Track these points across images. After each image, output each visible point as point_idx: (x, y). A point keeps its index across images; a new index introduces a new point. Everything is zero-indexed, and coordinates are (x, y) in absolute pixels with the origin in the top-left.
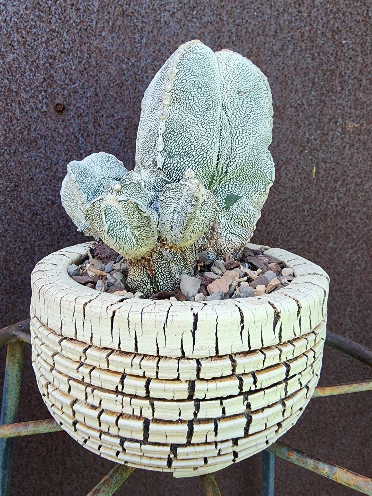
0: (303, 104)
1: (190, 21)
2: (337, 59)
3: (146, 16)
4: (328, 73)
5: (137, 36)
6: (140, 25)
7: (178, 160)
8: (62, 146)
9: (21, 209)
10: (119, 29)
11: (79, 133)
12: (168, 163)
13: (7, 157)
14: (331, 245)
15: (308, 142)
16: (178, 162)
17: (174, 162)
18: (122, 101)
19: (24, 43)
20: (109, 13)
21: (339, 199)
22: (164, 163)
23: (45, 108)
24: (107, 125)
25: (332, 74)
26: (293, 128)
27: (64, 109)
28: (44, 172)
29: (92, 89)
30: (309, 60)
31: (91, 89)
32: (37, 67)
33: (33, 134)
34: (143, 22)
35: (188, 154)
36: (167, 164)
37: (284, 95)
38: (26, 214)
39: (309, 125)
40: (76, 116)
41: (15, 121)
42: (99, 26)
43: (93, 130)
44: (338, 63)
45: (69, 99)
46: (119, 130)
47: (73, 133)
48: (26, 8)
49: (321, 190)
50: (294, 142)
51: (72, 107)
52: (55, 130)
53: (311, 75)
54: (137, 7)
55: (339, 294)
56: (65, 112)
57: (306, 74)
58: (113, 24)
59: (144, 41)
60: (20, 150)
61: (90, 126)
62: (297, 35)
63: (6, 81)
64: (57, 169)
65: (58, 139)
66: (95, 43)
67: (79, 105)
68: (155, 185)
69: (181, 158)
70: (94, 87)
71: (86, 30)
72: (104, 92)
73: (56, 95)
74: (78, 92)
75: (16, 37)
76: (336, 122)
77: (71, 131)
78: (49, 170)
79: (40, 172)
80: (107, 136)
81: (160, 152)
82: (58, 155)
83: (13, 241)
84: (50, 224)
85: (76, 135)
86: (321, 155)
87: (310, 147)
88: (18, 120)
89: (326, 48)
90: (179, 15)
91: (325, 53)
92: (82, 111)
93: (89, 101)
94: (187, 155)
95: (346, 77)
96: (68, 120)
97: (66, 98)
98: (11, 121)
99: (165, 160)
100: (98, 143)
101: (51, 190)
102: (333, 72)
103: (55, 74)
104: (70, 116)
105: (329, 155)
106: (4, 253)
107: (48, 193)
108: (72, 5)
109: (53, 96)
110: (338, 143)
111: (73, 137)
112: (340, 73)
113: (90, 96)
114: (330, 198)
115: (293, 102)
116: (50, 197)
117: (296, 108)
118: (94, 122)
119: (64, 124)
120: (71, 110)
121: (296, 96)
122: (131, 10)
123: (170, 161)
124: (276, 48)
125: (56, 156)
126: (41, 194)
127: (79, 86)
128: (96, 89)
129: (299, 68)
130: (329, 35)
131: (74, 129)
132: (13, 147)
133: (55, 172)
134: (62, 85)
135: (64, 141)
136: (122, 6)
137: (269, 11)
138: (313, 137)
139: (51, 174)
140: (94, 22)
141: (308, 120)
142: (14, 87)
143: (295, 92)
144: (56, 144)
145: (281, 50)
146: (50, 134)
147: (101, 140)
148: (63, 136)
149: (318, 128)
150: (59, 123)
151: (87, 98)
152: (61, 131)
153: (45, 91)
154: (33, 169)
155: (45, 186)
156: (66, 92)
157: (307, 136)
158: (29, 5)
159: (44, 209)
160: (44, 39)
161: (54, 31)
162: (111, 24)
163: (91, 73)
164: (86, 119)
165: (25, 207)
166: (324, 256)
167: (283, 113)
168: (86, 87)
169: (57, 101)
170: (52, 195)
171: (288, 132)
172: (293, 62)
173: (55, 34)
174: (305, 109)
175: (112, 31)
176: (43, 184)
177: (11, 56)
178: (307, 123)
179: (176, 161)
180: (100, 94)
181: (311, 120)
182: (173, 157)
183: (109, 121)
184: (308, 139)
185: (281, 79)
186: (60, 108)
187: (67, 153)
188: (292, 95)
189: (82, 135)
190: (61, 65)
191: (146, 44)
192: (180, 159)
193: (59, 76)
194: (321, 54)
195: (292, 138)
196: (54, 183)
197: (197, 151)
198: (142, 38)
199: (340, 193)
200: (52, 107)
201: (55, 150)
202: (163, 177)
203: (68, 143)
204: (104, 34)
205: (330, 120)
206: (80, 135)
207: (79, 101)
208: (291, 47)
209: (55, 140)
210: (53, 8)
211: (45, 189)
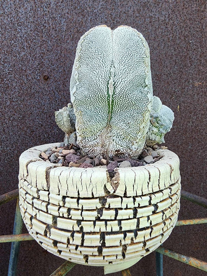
0: (171, 73)
2: (188, 50)
4: (183, 57)
8: (47, 96)
9: (25, 129)
11: (55, 90)
13: (20, 102)
15: (174, 93)
19: (30, 47)
20: (71, 31)
21: (192, 122)
23: (39, 78)
25: (185, 58)
26: (166, 86)
27: (48, 78)
29: (62, 68)
30: (173, 51)
32: (36, 58)
33: (33, 91)
37: (160, 69)
38: (28, 131)
39: (174, 84)
40: (54, 81)
41: (24, 85)
42: (66, 38)
43: (62, 88)
44: (188, 52)
45: (51, 73)
47: (52, 90)
48: (31, 31)
49: (183, 118)
50: (167, 92)
51: (52, 77)
52: (43, 89)
53: (174, 58)
54: (84, 28)
55: (196, 175)
56: (48, 80)
57: (171, 58)
58: (73, 37)
60: (26, 99)
61: (61, 86)
62: (166, 39)
63: (20, 65)
65: (45, 93)
66: (64, 46)
67: (56, 76)
71: (60, 40)
72: (68, 69)
74: (55, 70)
75: (26, 44)
76: (189, 82)
77: (52, 88)
78: (40, 109)
79: (36, 110)
82: (45, 101)
83: (21, 145)
84: (40, 136)
86: (182, 99)
87: (175, 95)
88: (25, 84)
89: (181, 45)
91: (181, 48)
92: (57, 79)
93: (60, 74)
95: (193, 59)
96: (50, 83)
97: (49, 73)
98: (22, 85)
101: (41, 119)
102: (185, 57)
103: (44, 61)
105: (186, 99)
106: (16, 152)
108: (53, 28)
109: (43, 72)
110: (191, 92)
111: (52, 92)
112: (190, 57)
113: (61, 72)
114: (188, 122)
115: (165, 72)
116: (40, 122)
117: (167, 75)
118: (63, 84)
119: (48, 85)
120: (52, 79)
121: (167, 69)
122: (82, 30)
124: (155, 46)
126: (36, 121)
127: (55, 66)
128: (64, 68)
129: (167, 55)
130: (182, 38)
132: (23, 97)
133: (43, 109)
134: (47, 67)
135: (48, 94)
136: (77, 28)
137: (151, 28)
138: (177, 90)
139: (41, 111)
140: (64, 36)
142: (24, 68)
143: (166, 67)
144: (44, 96)
145: (158, 46)
146: (41, 91)
148: (47, 92)
149: (179, 85)
150: (46, 85)
152: (47, 89)
153: (39, 70)
154: (32, 108)
156: (49, 70)
157: (174, 89)
158: (32, 29)
159: (37, 129)
160: (39, 45)
161: (44, 41)
163: (62, 60)
164: (59, 83)
165: (28, 128)
166: (186, 154)
167: (160, 78)
168: (59, 67)
169: (45, 74)
171: (164, 87)
172: (164, 52)
173: (44, 42)
174: (172, 76)
175: (72, 40)
176: (37, 116)
177: (23, 53)
178: (173, 83)
181: (175, 81)
184: (174, 91)
185: (159, 60)
186: (46, 77)
187: (49, 100)
188: (164, 69)
189: (57, 91)
190: (47, 57)
193: (46, 62)
194: (179, 48)
196: (43, 115)
199: (193, 119)
200: (42, 77)
201: (43, 98)
203: (50, 95)
204: (68, 41)
205: (186, 81)
207: (56, 74)
208: (163, 45)
209: (43, 94)
210: (44, 30)
211: (38, 119)
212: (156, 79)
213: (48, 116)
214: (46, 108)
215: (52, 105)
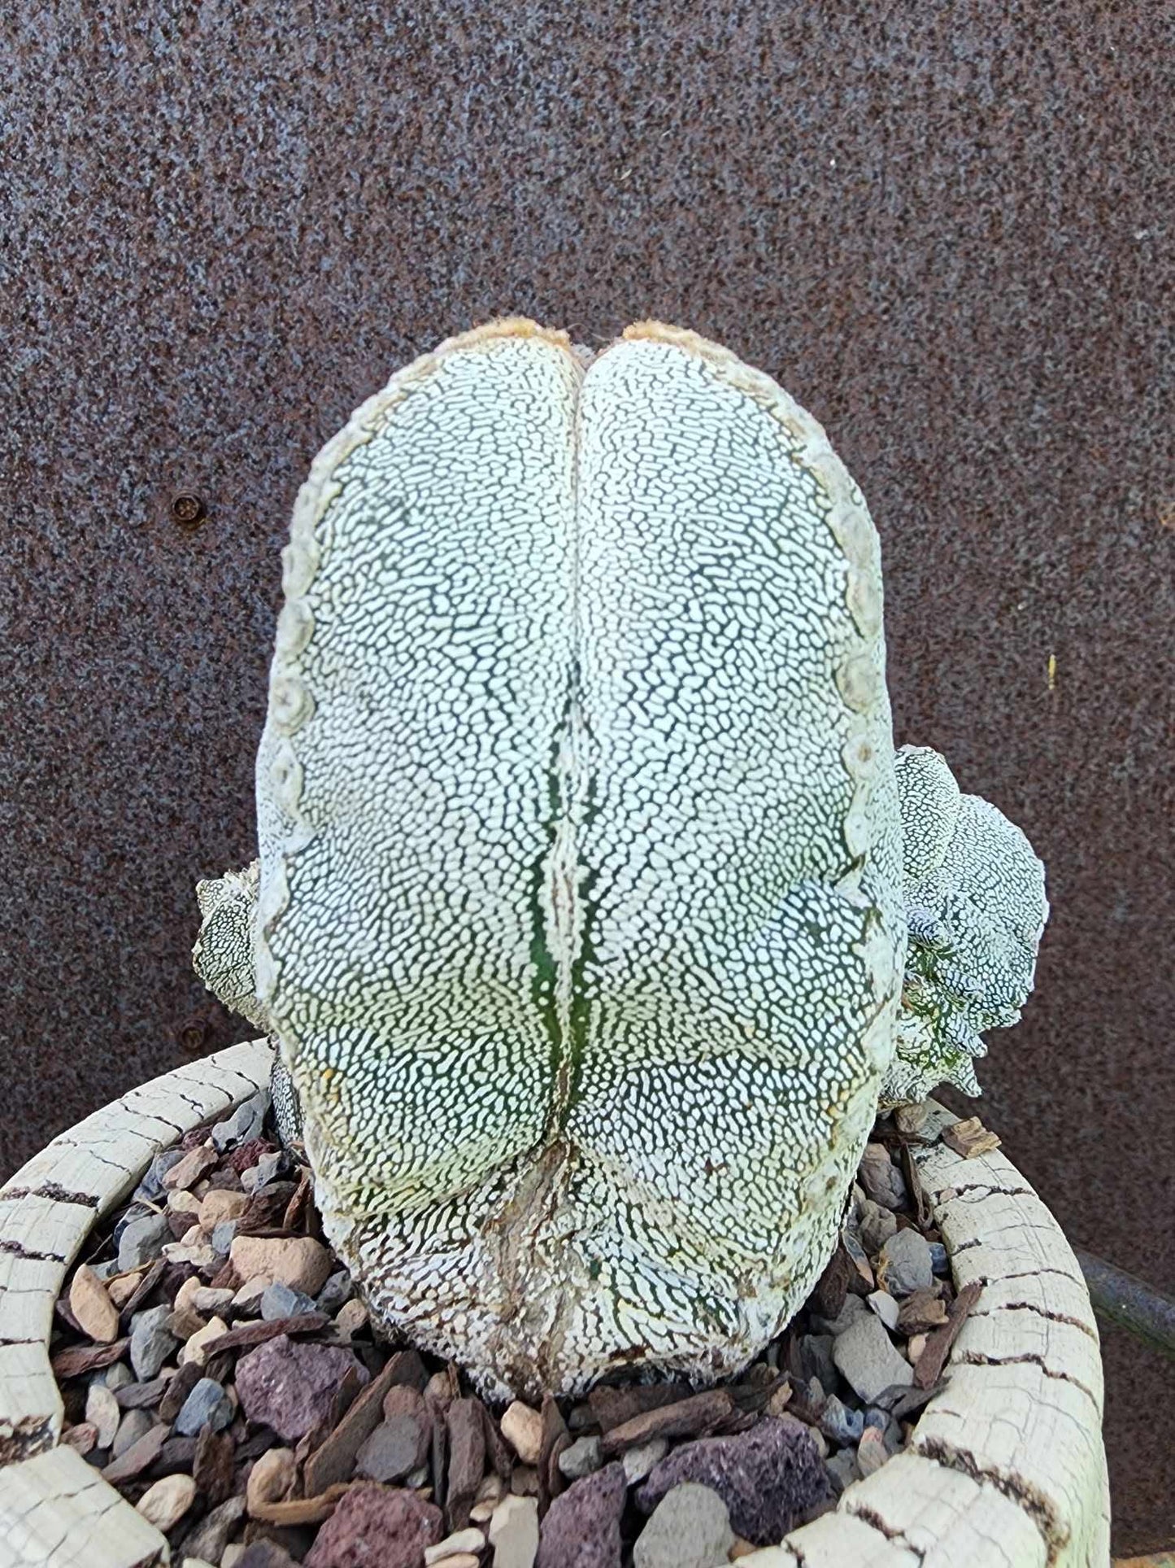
0: (1006, 450)
1: (612, 202)
2: (1118, 293)
3: (464, 196)
4: (1088, 343)
5: (436, 263)
6: (446, 228)
8: (198, 633)
9: (70, 843)
10: (379, 244)
11: (253, 589)
13: (23, 678)
14: (1118, 913)
15: (1027, 576)
19: (69, 311)
20: (341, 194)
21: (1139, 760)
23: (140, 514)
25: (1101, 345)
26: (973, 531)
27: (202, 513)
28: (141, 721)
29: (294, 445)
30: (1021, 303)
31: (290, 443)
32: (113, 383)
33: (105, 601)
34: (455, 217)
37: (939, 424)
38: (87, 858)
39: (1027, 518)
40: (242, 533)
41: (44, 562)
42: (309, 239)
44: (1123, 307)
45: (218, 481)
47: (233, 589)
48: (73, 199)
49: (1079, 733)
50: (977, 576)
51: (227, 507)
52: (174, 584)
53: (1031, 351)
54: (432, 171)
55: (1153, 1078)
56: (205, 524)
57: (1011, 350)
58: (358, 230)
59: (460, 276)
60: (65, 653)
62: (978, 222)
63: (14, 435)
64: (186, 709)
65: (184, 613)
66: (300, 296)
67: (251, 497)
70: (298, 437)
71: (268, 255)
73: (176, 470)
74: (247, 456)
75: (42, 291)
76: (1121, 503)
77: (229, 582)
78: (160, 714)
79: (131, 722)
82: (187, 661)
83: (47, 946)
84: (164, 886)
85: (245, 594)
86: (1073, 615)
87: (1033, 591)
88: (54, 557)
89: (1080, 259)
90: (574, 185)
91: (1076, 278)
92: (261, 517)
93: (282, 483)
95: (1153, 352)
96: (218, 548)
97: (207, 478)
98: (32, 562)
101: (168, 777)
102: (1104, 338)
103: (170, 404)
104: (224, 536)
105: (1100, 614)
106: (19, 988)
107: (157, 786)
108: (222, 178)
109: (165, 475)
110: (1131, 570)
111: (233, 601)
112: (1131, 340)
113: (288, 468)
114: (1110, 757)
115: (968, 446)
116: (165, 800)
117: (981, 463)
119: (205, 560)
120: (227, 516)
121: (980, 424)
122: (414, 181)
124: (905, 272)
125: (180, 666)
126: (135, 792)
127: (248, 435)
128: (304, 442)
129: (986, 332)
130: (1087, 214)
131: (237, 576)
132: (42, 645)
133: (178, 716)
134: (194, 437)
135: (204, 616)
136: (384, 170)
137: (878, 153)
138: (1042, 558)
139: (165, 725)
140: (295, 229)
141: (1023, 502)
142: (39, 454)
143: (977, 412)
144: (179, 629)
145: (925, 274)
146: (159, 598)
148: (200, 601)
149: (1059, 525)
150: (188, 559)
151: (277, 473)
152: (196, 585)
153: (141, 460)
154: (107, 712)
155: (147, 766)
156: (207, 459)
157: (1023, 553)
158: (81, 189)
159: (145, 840)
160: (132, 294)
161: (164, 265)
162: (348, 229)
163: (288, 392)
164: (277, 541)
165: (85, 836)
166: (1095, 955)
167: (937, 483)
168: (271, 439)
169: (180, 491)
170: (171, 794)
171: (958, 545)
172: (967, 313)
173: (167, 276)
174: (1012, 465)
175: (351, 255)
176: (142, 759)
177: (29, 354)
178: (1021, 510)
181: (1035, 500)
184: (1026, 563)
185: (927, 370)
186: (191, 511)
187: (215, 654)
188: (964, 421)
189: (264, 593)
190: (189, 373)
191: (467, 287)
193: (184, 408)
194: (1063, 279)
195: (971, 563)
196: (177, 753)
198: (452, 268)
199: (1146, 739)
200: (162, 508)
201: (177, 646)
203: (219, 622)
204: (326, 263)
205: (1101, 497)
206: (257, 594)
207: (252, 485)
208: (958, 263)
209: (176, 615)
210: (159, 193)
211: (147, 776)
212: (908, 494)
213: (211, 758)
214: (195, 710)
215: (232, 685)
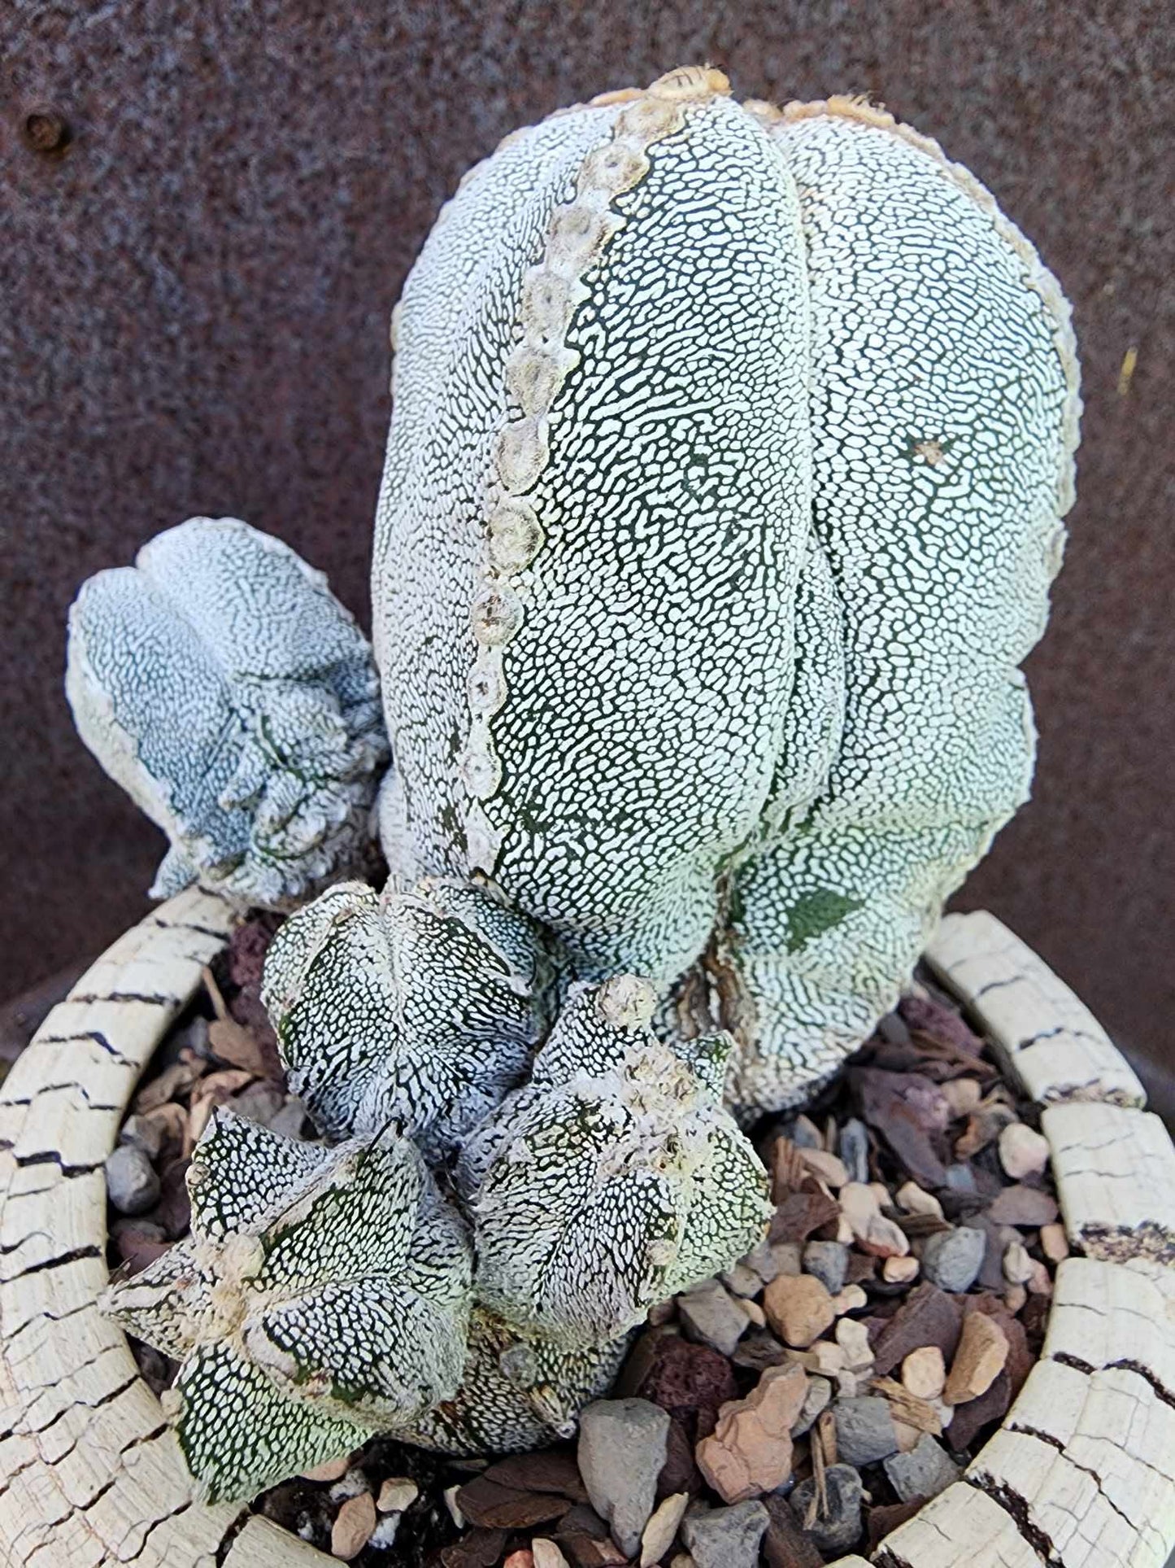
0: (1136, 72)
7: (574, 845)
8: (84, 307)
11: (149, 250)
12: (522, 859)
14: (1137, 637)
15: (1124, 249)
16: (571, 855)
17: (550, 855)
18: (326, 86)
22: (503, 853)
24: (270, 205)
26: (1073, 187)
27: (65, 137)
28: (25, 422)
29: (185, 34)
31: (178, 31)
35: (623, 815)
36: (515, 862)
37: (1058, 30)
39: (1143, 169)
40: (125, 168)
43: (207, 230)
45: (82, 89)
46: (325, 224)
47: (122, 247)
49: (1141, 443)
51: (100, 128)
52: (41, 239)
56: (72, 154)
61: (196, 213)
64: (81, 407)
67: (131, 113)
68: (459, 1018)
69: (585, 833)
70: (190, 22)
72: (241, 42)
73: (21, 70)
74: (119, 50)
77: (115, 237)
78: (48, 413)
80: (274, 258)
81: (482, 804)
82: (74, 345)
85: (139, 255)
87: (1129, 269)
92: (148, 144)
93: (174, 93)
94: (619, 819)
96: (95, 189)
97: (65, 83)
99: (507, 838)
100: (239, 286)
101: (71, 490)
104: (100, 172)
107: (58, 501)
111: (124, 265)
113: (180, 70)
115: (1091, 64)
116: (70, 518)
117: (1100, 91)
118: (212, 194)
119: (78, 207)
120: (101, 142)
121: (1110, 32)
123: (531, 846)
125: (65, 352)
126: (32, 508)
127: (117, 16)
128: (199, 31)
131: (125, 230)
133: (73, 418)
134: (39, 19)
135: (87, 283)
138: (1148, 225)
139: (57, 427)
141: (1142, 148)
143: (1110, 14)
144: (57, 302)
146: (23, 258)
147: (250, 275)
148: (80, 264)
150: (56, 204)
151: (165, 77)
152: (71, 242)
155: (40, 478)
156: (63, 54)
157: (1127, 217)
159: (52, 563)
164: (175, 181)
167: (1041, 118)
168: (151, 24)
169: (30, 102)
170: (77, 512)
171: (1050, 206)
174: (1139, 96)
176: (33, 468)
178: (1135, 158)
179: (562, 850)
180: (223, 58)
181: (1157, 146)
182: (545, 827)
183: (278, 184)
184: (1127, 231)
186: (50, 133)
187: (109, 335)
188: (1091, 28)
189: (165, 254)
192: (580, 840)
195: (1062, 232)
196: (76, 462)
197: (671, 805)
200: (9, 129)
201: (57, 323)
202: (493, 975)
203: (108, 294)
206: (155, 257)
207: (132, 94)
209: (50, 283)
211: (44, 489)
212: (1002, 132)
213: (121, 470)
214: (93, 408)
215: (136, 377)
